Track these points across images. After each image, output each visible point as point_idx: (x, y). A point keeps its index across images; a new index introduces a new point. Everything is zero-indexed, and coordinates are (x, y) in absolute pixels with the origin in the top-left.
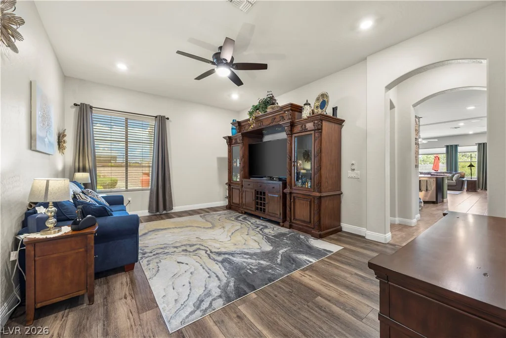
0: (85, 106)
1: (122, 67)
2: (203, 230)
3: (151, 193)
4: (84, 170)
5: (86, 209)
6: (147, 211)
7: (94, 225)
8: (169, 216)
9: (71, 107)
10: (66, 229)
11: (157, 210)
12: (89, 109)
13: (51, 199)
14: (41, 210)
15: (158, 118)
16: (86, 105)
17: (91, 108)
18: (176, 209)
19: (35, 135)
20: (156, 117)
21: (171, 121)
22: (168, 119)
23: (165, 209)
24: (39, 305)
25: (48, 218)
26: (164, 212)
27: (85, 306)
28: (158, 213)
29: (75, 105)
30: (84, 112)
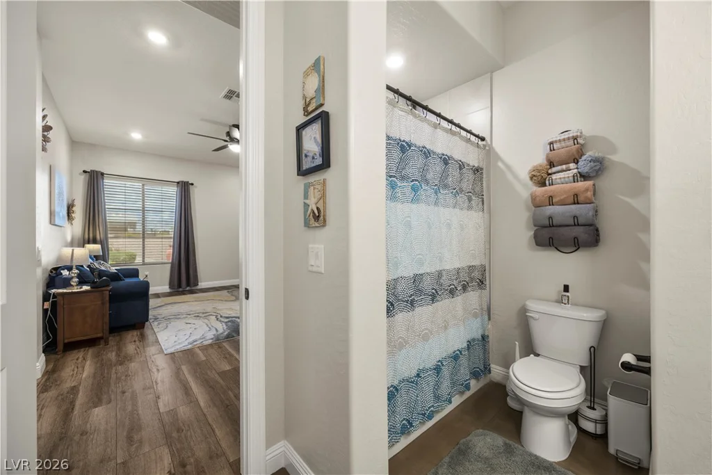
0: (95, 174)
1: (136, 136)
2: (224, 302)
3: (172, 267)
4: (95, 242)
5: (101, 273)
6: (168, 287)
7: (108, 286)
8: (192, 292)
9: (80, 174)
10: (85, 288)
11: (180, 286)
12: (100, 175)
13: (75, 263)
14: (65, 273)
15: (181, 183)
16: (97, 171)
17: (102, 174)
18: (203, 284)
19: (54, 211)
20: (178, 183)
21: (196, 187)
22: (192, 184)
23: (188, 284)
24: (66, 341)
25: (72, 278)
26: (188, 288)
27: (101, 346)
28: (181, 290)
29: (85, 172)
30: (94, 179)
